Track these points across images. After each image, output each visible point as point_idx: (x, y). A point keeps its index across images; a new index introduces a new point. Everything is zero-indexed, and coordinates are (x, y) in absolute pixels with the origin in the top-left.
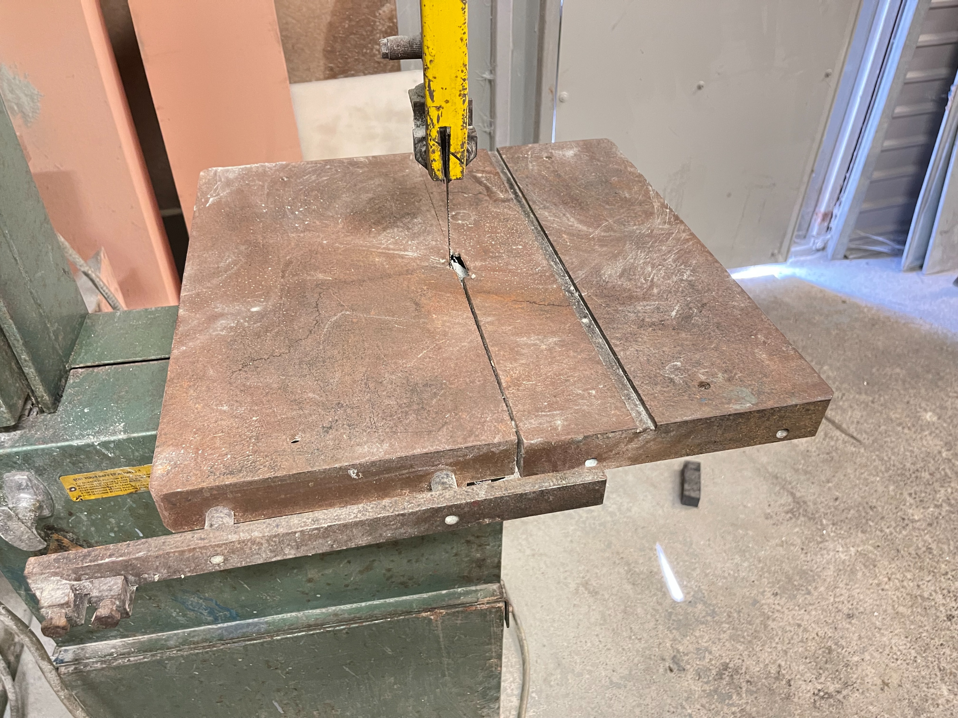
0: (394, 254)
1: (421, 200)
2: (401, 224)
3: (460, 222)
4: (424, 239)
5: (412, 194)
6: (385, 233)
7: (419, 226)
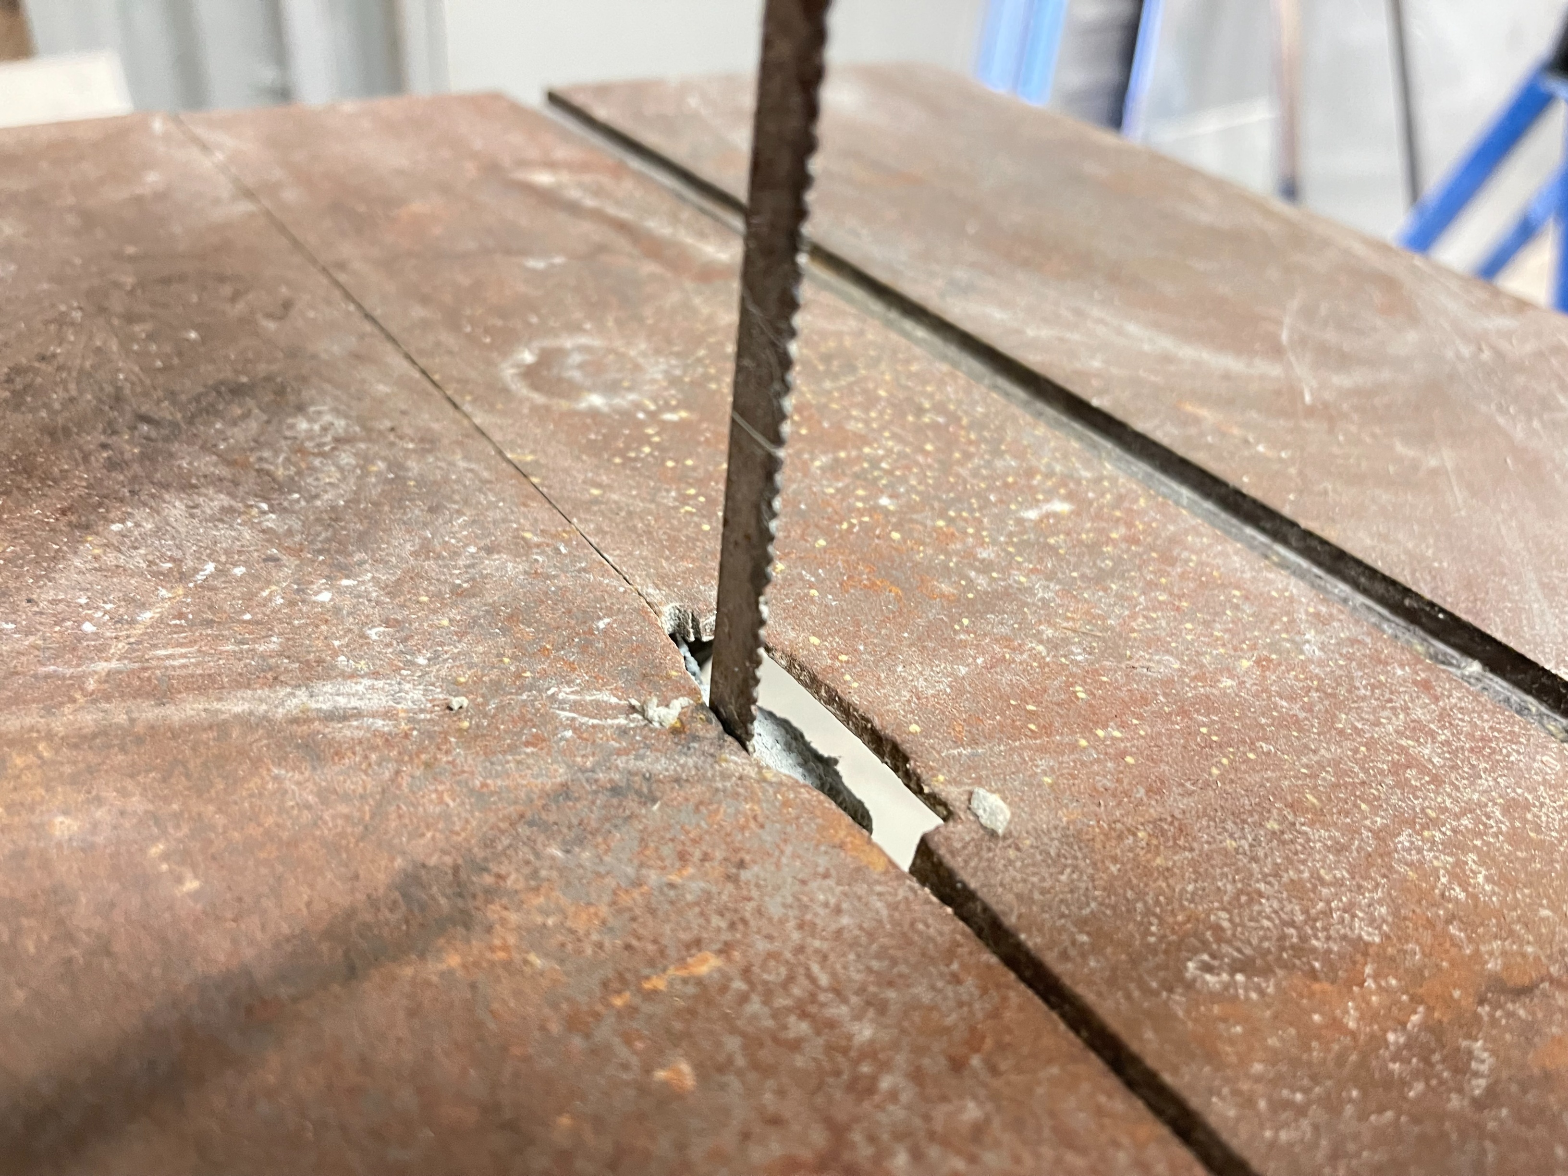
0: (222, 728)
1: (287, 305)
2: (206, 464)
3: (596, 400)
4: (425, 550)
5: (222, 279)
6: (91, 546)
7: (346, 458)
